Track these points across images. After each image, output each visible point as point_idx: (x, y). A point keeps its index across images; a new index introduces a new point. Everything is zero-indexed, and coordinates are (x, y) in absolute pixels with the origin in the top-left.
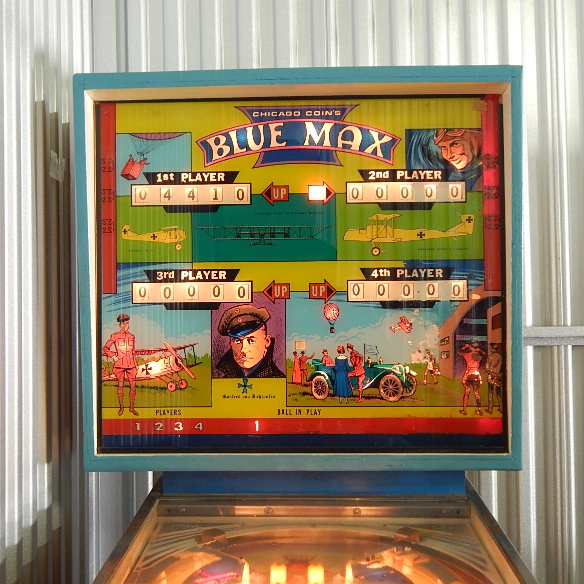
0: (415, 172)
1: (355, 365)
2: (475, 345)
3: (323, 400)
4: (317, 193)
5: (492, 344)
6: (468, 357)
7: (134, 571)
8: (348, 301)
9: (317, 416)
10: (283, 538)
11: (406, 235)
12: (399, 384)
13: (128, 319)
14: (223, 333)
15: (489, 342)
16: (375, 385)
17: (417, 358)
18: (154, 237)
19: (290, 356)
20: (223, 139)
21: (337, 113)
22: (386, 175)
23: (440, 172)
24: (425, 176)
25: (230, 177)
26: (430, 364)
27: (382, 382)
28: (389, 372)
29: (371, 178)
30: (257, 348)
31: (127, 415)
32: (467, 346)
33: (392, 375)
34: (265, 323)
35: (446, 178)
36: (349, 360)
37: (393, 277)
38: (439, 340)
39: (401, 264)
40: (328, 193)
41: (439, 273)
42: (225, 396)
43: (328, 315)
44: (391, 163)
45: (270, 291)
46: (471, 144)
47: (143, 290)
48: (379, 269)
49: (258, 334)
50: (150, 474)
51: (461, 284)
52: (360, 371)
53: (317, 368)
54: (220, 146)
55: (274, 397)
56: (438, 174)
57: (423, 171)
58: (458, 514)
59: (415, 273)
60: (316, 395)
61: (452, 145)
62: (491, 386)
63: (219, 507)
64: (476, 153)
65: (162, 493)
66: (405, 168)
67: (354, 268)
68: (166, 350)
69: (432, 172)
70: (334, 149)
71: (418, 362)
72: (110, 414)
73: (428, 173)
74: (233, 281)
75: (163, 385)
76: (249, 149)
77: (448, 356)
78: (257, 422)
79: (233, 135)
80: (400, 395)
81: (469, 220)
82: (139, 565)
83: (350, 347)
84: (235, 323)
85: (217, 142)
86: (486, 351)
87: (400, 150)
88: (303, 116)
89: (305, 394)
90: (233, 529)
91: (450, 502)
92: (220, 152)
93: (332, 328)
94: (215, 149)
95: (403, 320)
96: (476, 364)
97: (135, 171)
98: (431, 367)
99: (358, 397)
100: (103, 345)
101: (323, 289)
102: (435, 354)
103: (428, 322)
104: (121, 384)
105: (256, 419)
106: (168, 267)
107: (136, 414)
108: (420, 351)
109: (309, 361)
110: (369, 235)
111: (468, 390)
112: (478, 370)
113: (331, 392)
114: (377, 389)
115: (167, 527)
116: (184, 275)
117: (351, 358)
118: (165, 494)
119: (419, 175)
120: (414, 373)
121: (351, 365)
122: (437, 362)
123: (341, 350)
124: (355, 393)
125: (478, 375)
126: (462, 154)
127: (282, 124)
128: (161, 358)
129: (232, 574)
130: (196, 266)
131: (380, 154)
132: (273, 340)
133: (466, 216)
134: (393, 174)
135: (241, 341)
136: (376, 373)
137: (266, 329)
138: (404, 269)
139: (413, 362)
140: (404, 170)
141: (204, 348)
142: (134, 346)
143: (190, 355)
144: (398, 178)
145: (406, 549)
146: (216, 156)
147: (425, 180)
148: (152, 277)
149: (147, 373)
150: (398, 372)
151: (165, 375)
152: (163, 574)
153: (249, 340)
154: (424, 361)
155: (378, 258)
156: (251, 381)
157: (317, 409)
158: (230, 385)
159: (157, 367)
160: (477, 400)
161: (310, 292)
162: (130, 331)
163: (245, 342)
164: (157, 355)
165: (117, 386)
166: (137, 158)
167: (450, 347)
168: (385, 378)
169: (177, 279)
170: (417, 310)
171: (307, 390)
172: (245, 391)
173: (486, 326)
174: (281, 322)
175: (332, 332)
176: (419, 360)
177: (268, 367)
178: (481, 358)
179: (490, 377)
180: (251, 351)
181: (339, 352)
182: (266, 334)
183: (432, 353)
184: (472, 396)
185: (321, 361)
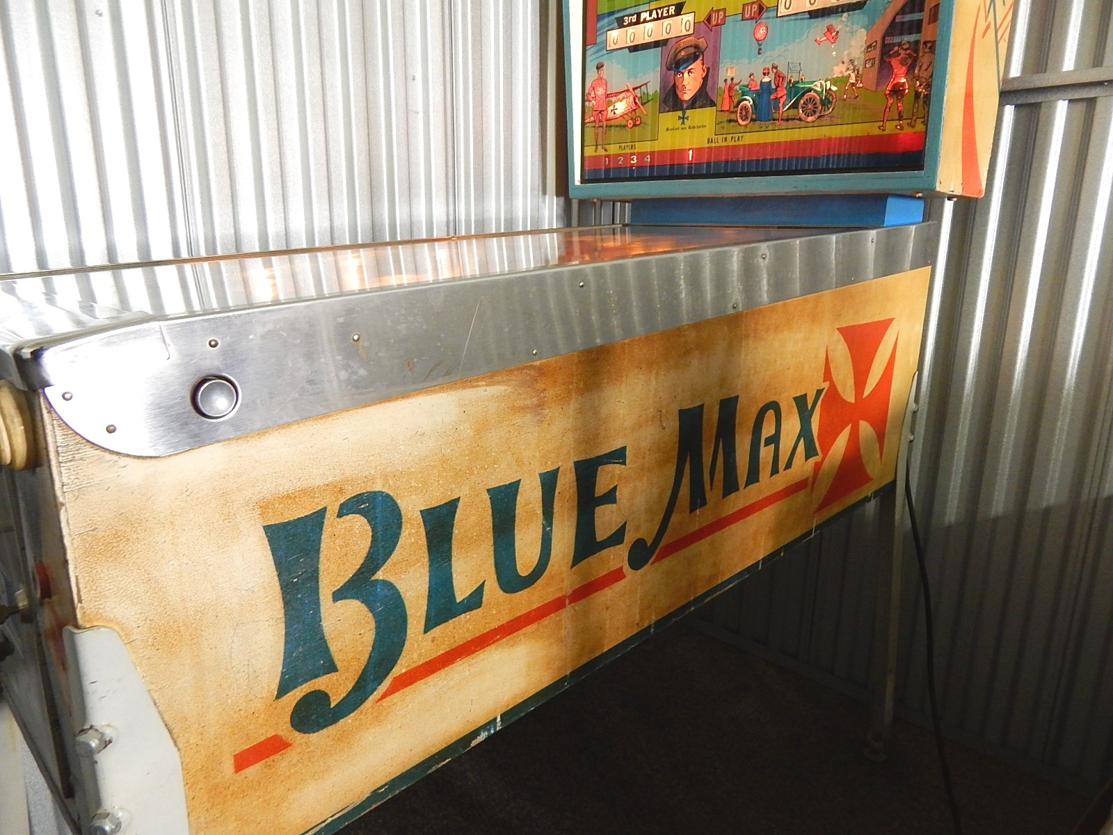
1: (778, 86)
2: (906, 46)
3: (746, 126)
5: (925, 43)
6: (894, 62)
8: (777, 17)
9: (741, 143)
12: (818, 102)
13: (602, 66)
14: (669, 69)
15: (922, 42)
16: (795, 106)
17: (839, 71)
19: (721, 84)
26: (853, 76)
27: (802, 102)
28: (810, 90)
30: (695, 79)
32: (896, 48)
33: (812, 93)
34: (703, 53)
36: (773, 81)
38: (865, 46)
42: (668, 130)
43: (758, 36)
45: (709, 19)
47: (613, 35)
49: (697, 66)
52: (782, 92)
53: (744, 94)
55: (705, 126)
60: (740, 121)
62: (917, 95)
68: (628, 91)
71: (840, 75)
72: (589, 152)
74: (680, 15)
75: (624, 123)
77: (873, 65)
78: (691, 152)
80: (818, 114)
83: (775, 67)
84: (679, 57)
86: (917, 54)
89: (730, 121)
93: (760, 49)
96: (904, 69)
98: (853, 80)
99: (778, 119)
100: (587, 91)
101: (755, 7)
103: (855, 27)
104: (597, 125)
105: (689, 150)
106: (628, 12)
107: (606, 150)
108: (843, 63)
109: (737, 87)
111: (891, 101)
112: (905, 77)
113: (754, 116)
114: (796, 110)
116: (644, 16)
117: (775, 78)
120: (834, 88)
121: (774, 87)
122: (860, 73)
123: (766, 71)
124: (776, 116)
125: (904, 83)
128: (624, 98)
130: (653, 5)
132: (708, 69)
135: (683, 74)
136: (798, 92)
137: (703, 59)
139: (835, 76)
141: (654, 87)
142: (606, 90)
143: (644, 93)
148: (621, 24)
149: (614, 113)
150: (819, 89)
151: (626, 114)
153: (689, 72)
154: (846, 74)
156: (688, 113)
157: (740, 135)
158: (670, 119)
159: (621, 107)
160: (900, 113)
161: (743, 13)
162: (605, 77)
163: (686, 74)
164: (621, 96)
165: (595, 127)
167: (876, 53)
168: (805, 97)
169: (638, 22)
170: (845, 15)
171: (733, 117)
172: (683, 123)
173: (922, 20)
174: (716, 49)
175: (759, 53)
176: (841, 72)
177: (703, 98)
178: (910, 61)
179: (918, 83)
180: (690, 82)
181: (764, 74)
182: (703, 64)
183: (856, 63)
184: (894, 109)
185: (747, 86)
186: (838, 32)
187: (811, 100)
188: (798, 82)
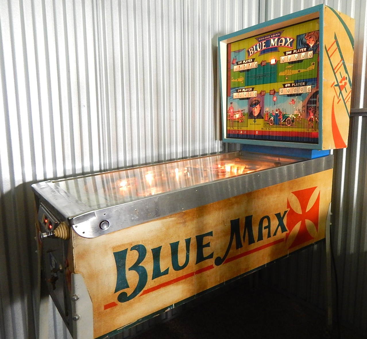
0: (299, 50)
1: (280, 115)
2: (313, 107)
3: (272, 125)
4: (273, 62)
5: (318, 107)
6: (310, 111)
8: (279, 95)
9: (270, 130)
11: (296, 72)
12: (291, 121)
13: (232, 103)
14: (251, 106)
16: (285, 121)
17: (296, 112)
18: (238, 80)
19: (265, 112)
20: (252, 49)
21: (279, 34)
22: (290, 52)
23: (306, 48)
24: (301, 51)
25: (253, 60)
26: (300, 114)
27: (287, 120)
28: (288, 117)
29: (287, 54)
30: (258, 110)
31: (232, 129)
32: (310, 108)
33: (289, 118)
34: (260, 103)
35: (307, 50)
37: (291, 86)
38: (302, 106)
40: (276, 61)
41: (304, 84)
42: (251, 124)
43: (274, 100)
44: (292, 48)
45: (261, 93)
46: (316, 36)
47: (235, 94)
48: (287, 84)
49: (258, 106)
51: (310, 87)
52: (281, 117)
53: (271, 116)
54: (252, 51)
55: (261, 124)
56: (305, 49)
57: (301, 49)
59: (297, 85)
60: (270, 124)
61: (310, 38)
62: (316, 122)
64: (317, 39)
66: (296, 49)
67: (280, 84)
68: (239, 111)
69: (303, 49)
70: (278, 46)
72: (228, 128)
73: (302, 49)
74: (253, 91)
75: (239, 121)
76: (258, 51)
77: (304, 112)
78: (257, 132)
79: (254, 47)
80: (291, 124)
81: (313, 64)
83: (279, 109)
84: (253, 103)
85: (251, 50)
87: (295, 43)
88: (271, 37)
89: (267, 124)
92: (252, 52)
93: (275, 104)
94: (250, 52)
95: (293, 100)
96: (313, 114)
97: (235, 62)
98: (299, 116)
99: (280, 125)
100: (228, 110)
101: (273, 91)
102: (301, 111)
103: (299, 101)
104: (231, 120)
105: (257, 131)
106: (240, 88)
107: (233, 128)
108: (297, 110)
110: (285, 73)
111: (310, 123)
112: (313, 116)
113: (274, 123)
114: (285, 123)
116: (244, 90)
117: (279, 112)
119: (300, 51)
120: (295, 117)
121: (279, 115)
124: (280, 124)
125: (313, 118)
126: (312, 41)
127: (265, 41)
128: (238, 113)
130: (246, 87)
131: (289, 46)
132: (261, 108)
133: (312, 63)
134: (293, 51)
136: (285, 117)
137: (260, 105)
138: (294, 83)
139: (295, 114)
140: (295, 50)
141: (246, 111)
142: (233, 110)
143: (244, 112)
144: (294, 53)
146: (250, 54)
147: (302, 52)
148: (237, 91)
150: (291, 117)
151: (239, 118)
153: (256, 108)
154: (298, 113)
155: (287, 80)
157: (271, 128)
158: (251, 121)
159: (237, 116)
160: (312, 126)
161: (270, 93)
162: (233, 106)
163: (255, 108)
166: (235, 58)
167: (305, 108)
168: (287, 119)
169: (242, 92)
170: (297, 97)
171: (268, 122)
172: (255, 123)
173: (316, 101)
174: (263, 102)
175: (275, 105)
176: (296, 113)
177: (260, 116)
178: (314, 112)
179: (316, 119)
180: (256, 111)
181: (276, 111)
182: (260, 106)
183: (300, 111)
184: (311, 125)
185: (272, 114)
186: (295, 101)
187: (289, 120)
188: (285, 114)
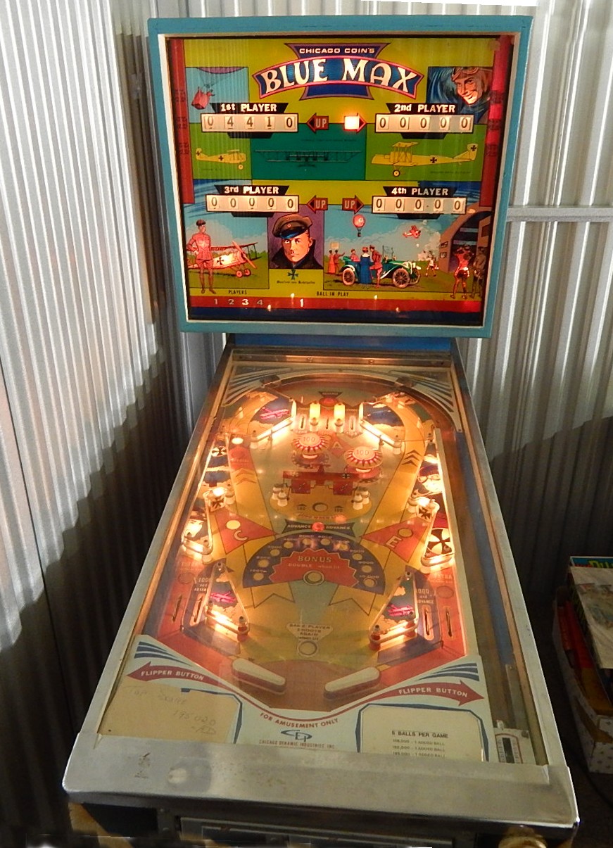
0: (433, 106)
1: (375, 261)
2: (468, 248)
3: (350, 286)
4: (352, 123)
5: (480, 248)
6: (460, 256)
7: (222, 406)
8: (372, 213)
9: (346, 297)
10: (318, 378)
11: (424, 160)
12: (408, 276)
13: (204, 223)
14: (277, 235)
15: (478, 246)
16: (390, 276)
17: (421, 257)
18: (221, 158)
19: (327, 253)
20: (275, 73)
21: (372, 51)
22: (409, 108)
23: (454, 106)
24: (441, 109)
25: (281, 108)
26: (432, 261)
27: (395, 274)
28: (401, 267)
29: (396, 111)
30: (302, 246)
31: (208, 293)
32: (461, 248)
33: (402, 269)
34: (308, 228)
36: (371, 258)
37: (408, 194)
38: (440, 244)
39: (416, 184)
40: (361, 123)
41: (445, 191)
42: (278, 282)
43: (357, 223)
44: (414, 97)
45: (312, 203)
46: (483, 81)
47: (215, 201)
48: (398, 188)
49: (303, 237)
50: (224, 334)
51: (462, 200)
52: (379, 265)
53: (347, 263)
54: (273, 80)
55: (314, 283)
56: (452, 108)
57: (440, 104)
58: (442, 365)
59: (426, 192)
60: (345, 282)
61: (466, 82)
62: (475, 279)
63: (275, 356)
64: (485, 90)
65: (234, 343)
66: (425, 102)
67: (378, 187)
69: (447, 106)
70: (367, 83)
71: (422, 260)
72: (195, 292)
73: (444, 106)
74: (284, 195)
75: (234, 273)
76: (296, 83)
77: (445, 256)
78: (302, 301)
79: (283, 69)
80: (407, 284)
81: (473, 149)
82: (224, 401)
83: (372, 248)
84: (285, 228)
85: (270, 76)
86: (475, 252)
88: (342, 53)
89: (337, 281)
90: (285, 372)
91: (438, 357)
92: (273, 85)
93: (359, 234)
94: (268, 82)
95: (414, 228)
96: (466, 262)
97: (204, 102)
98: (432, 264)
99: (376, 284)
100: (187, 243)
101: (353, 203)
102: (436, 254)
103: (432, 230)
104: (202, 272)
105: (300, 299)
106: (233, 183)
107: (214, 293)
108: (425, 252)
109: (341, 258)
110: (392, 160)
111: (458, 281)
112: (468, 267)
113: (357, 280)
114: (390, 279)
115: (241, 370)
116: (246, 189)
117: (373, 255)
118: (237, 346)
119: (436, 109)
120: (419, 268)
121: (372, 261)
122: (437, 260)
123: (365, 249)
124: (374, 281)
125: (466, 271)
126: (474, 90)
127: (324, 61)
128: (230, 253)
129: (285, 410)
130: (255, 183)
131: (405, 89)
132: (314, 241)
133: (472, 145)
134: (415, 107)
135: (290, 241)
136: (391, 267)
137: (309, 233)
138: (418, 188)
139: (419, 260)
140: (424, 104)
141: (262, 246)
142: (210, 243)
143: (252, 251)
144: (419, 111)
145: (402, 393)
146: (269, 89)
147: (441, 113)
148: (221, 191)
149: (221, 264)
150: (407, 267)
151: (235, 266)
152: (241, 409)
153: (296, 240)
154: (427, 260)
155: (396, 179)
156: (297, 271)
157: (346, 292)
158: (283, 274)
159: (228, 260)
160: (464, 289)
161: (343, 205)
162: (207, 233)
163: (293, 242)
164: (227, 251)
165: (200, 273)
166: (205, 90)
167: (448, 249)
168: (397, 271)
169: (241, 193)
170: (425, 221)
171: (339, 278)
172: (293, 278)
173: (477, 234)
174: (321, 227)
175: (359, 236)
176: (423, 258)
177: (310, 261)
178: (470, 258)
179: (475, 272)
180: (298, 248)
181: (364, 251)
182: (309, 237)
183: (434, 254)
184: (460, 285)
185: (350, 258)
186: (420, 232)
187: (402, 273)
188: (391, 260)
